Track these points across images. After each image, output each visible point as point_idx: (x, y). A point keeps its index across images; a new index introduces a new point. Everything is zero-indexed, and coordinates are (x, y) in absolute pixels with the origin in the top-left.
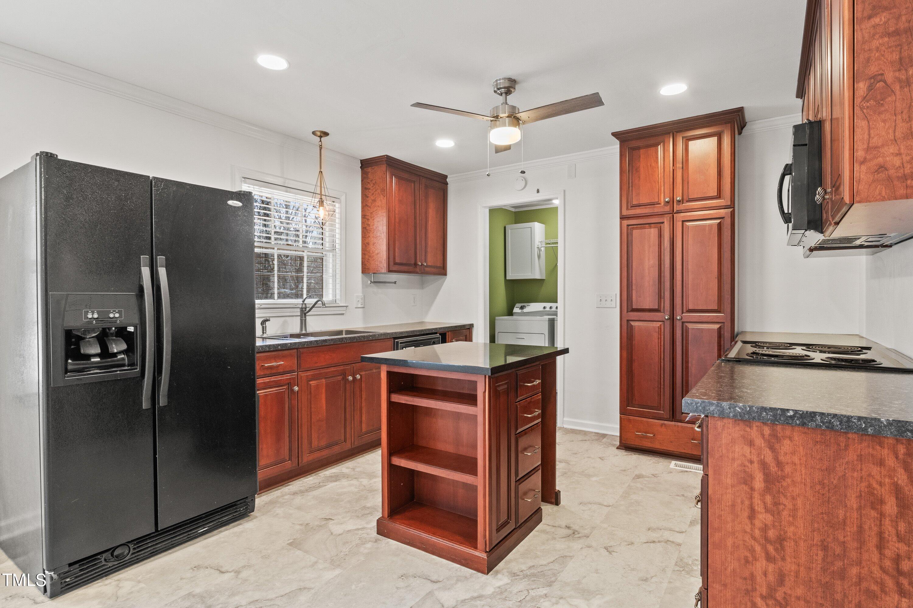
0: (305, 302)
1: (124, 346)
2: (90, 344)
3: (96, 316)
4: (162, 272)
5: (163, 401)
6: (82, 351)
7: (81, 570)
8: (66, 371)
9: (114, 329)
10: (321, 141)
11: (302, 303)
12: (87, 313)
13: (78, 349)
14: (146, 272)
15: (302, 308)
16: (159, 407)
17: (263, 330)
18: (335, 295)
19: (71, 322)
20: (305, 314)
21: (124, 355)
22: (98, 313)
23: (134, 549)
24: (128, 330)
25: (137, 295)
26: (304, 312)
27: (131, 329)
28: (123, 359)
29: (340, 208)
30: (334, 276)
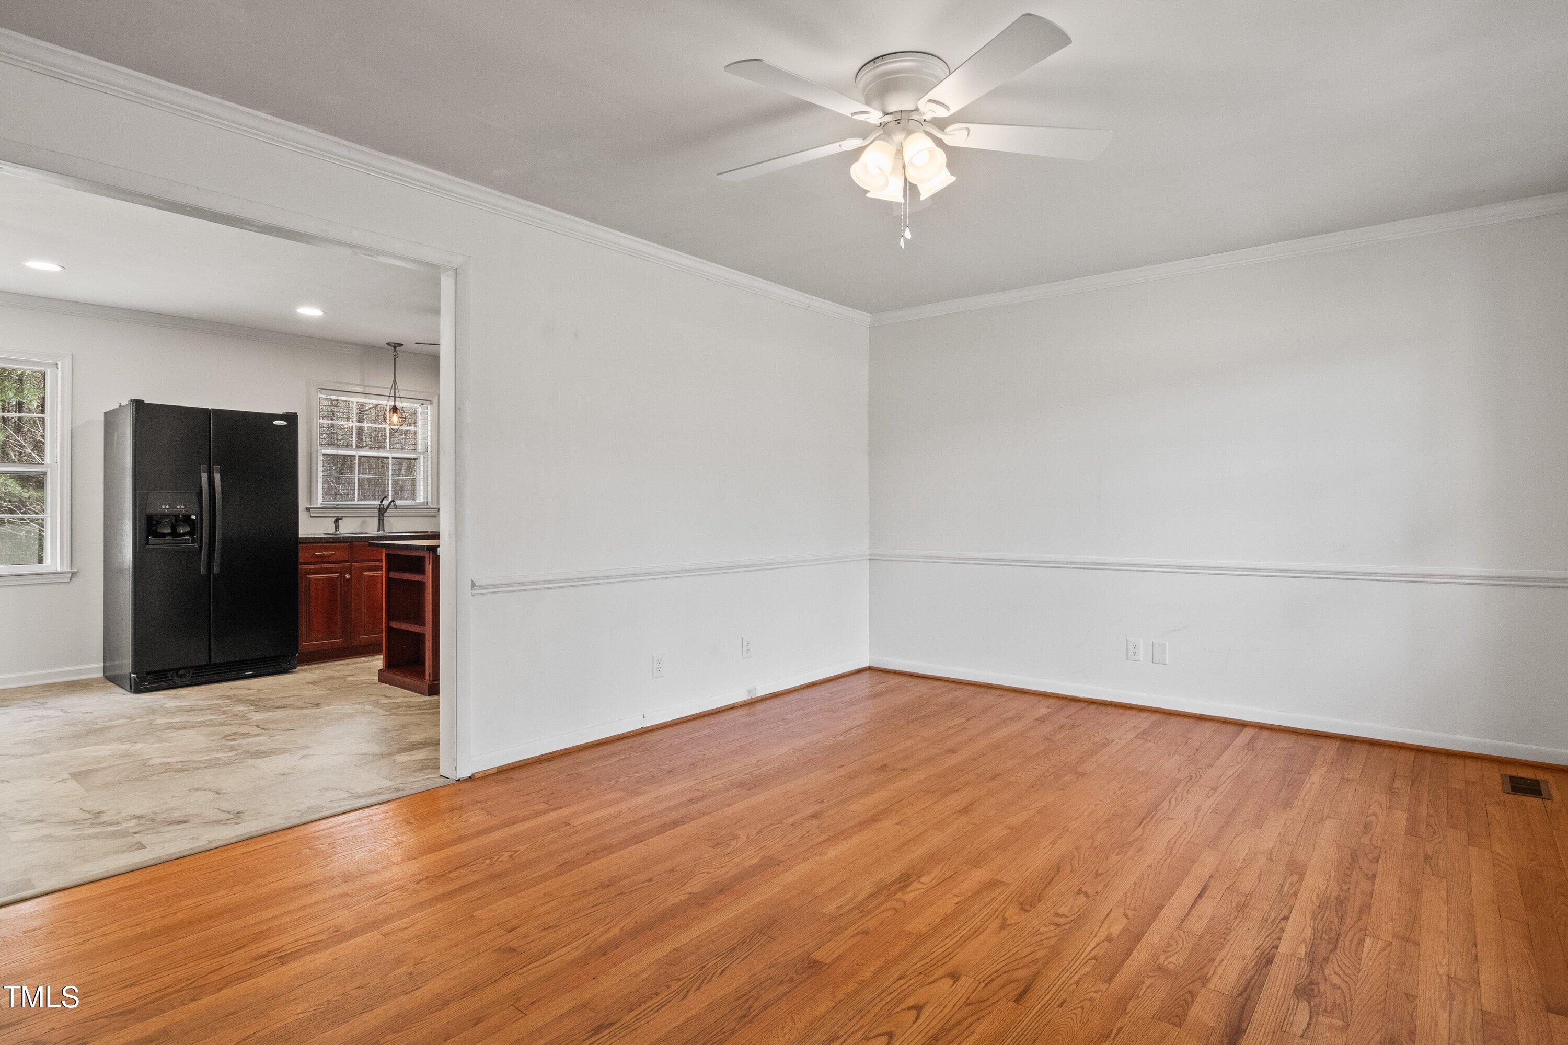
0: (383, 503)
1: (188, 529)
2: (164, 526)
3: (167, 507)
4: (217, 477)
5: (216, 570)
6: (158, 530)
7: (154, 679)
8: (147, 544)
9: (181, 516)
10: (395, 351)
11: (380, 503)
12: (161, 504)
13: (156, 529)
14: (204, 477)
15: (379, 509)
16: (214, 574)
17: (336, 529)
18: (425, 497)
19: (151, 510)
20: (383, 514)
21: (189, 536)
22: (169, 505)
23: (193, 673)
24: (192, 518)
25: (197, 493)
26: (382, 512)
27: (194, 517)
28: (188, 539)
29: (432, 410)
30: (425, 478)
